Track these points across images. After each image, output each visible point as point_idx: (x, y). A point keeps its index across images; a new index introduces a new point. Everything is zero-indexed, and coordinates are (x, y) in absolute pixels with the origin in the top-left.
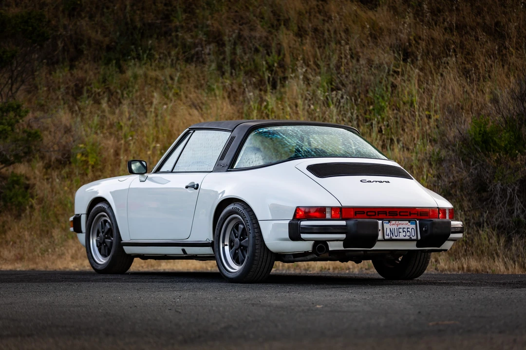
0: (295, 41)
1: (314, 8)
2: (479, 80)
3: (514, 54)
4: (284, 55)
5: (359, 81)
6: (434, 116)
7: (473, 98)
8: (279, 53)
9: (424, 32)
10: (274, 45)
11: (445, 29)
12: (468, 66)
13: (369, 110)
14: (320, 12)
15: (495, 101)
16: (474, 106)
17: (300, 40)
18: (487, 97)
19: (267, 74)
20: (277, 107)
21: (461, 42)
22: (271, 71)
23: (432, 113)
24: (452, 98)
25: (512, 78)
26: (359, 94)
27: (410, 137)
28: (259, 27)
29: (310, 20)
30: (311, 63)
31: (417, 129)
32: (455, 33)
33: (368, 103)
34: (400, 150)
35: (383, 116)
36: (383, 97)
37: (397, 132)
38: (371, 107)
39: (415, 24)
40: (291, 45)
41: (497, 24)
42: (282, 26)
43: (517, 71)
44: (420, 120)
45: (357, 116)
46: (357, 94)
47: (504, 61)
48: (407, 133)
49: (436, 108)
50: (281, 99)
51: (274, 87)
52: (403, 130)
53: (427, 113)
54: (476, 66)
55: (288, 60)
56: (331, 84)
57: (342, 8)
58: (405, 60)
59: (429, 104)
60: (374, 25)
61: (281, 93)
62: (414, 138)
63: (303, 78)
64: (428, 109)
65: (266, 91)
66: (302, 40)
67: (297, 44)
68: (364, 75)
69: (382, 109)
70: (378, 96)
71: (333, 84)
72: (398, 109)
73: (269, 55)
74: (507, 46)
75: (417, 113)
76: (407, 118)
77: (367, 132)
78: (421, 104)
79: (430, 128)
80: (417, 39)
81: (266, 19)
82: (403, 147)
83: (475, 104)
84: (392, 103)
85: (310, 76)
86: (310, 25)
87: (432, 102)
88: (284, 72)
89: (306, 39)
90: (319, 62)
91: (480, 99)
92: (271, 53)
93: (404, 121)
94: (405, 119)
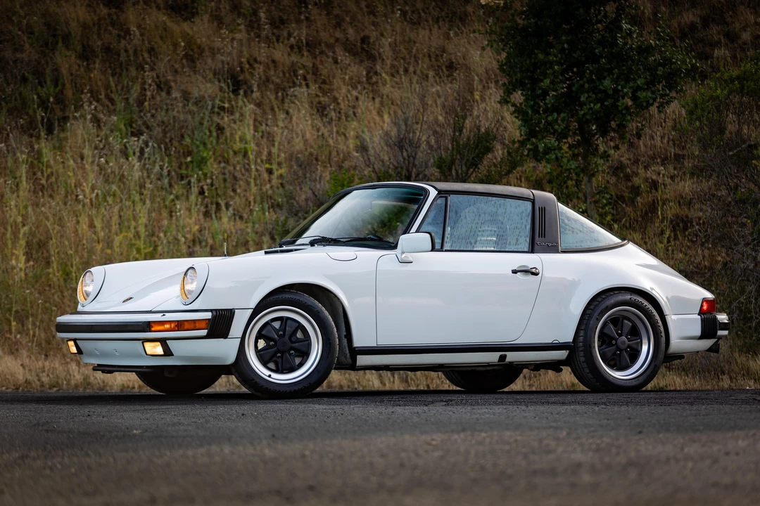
0: (79, 65)
1: (105, 19)
2: (340, 118)
3: (388, 82)
4: (64, 85)
5: (172, 121)
6: (277, 170)
7: (332, 144)
8: (56, 82)
9: (262, 52)
10: (48, 71)
11: (292, 47)
12: (324, 99)
13: (186, 163)
14: (113, 24)
15: (363, 148)
16: (333, 156)
17: (85, 64)
18: (352, 143)
19: (40, 113)
20: (55, 160)
21: (314, 64)
22: (46, 109)
23: (274, 167)
24: (301, 145)
25: (386, 117)
26: (171, 139)
27: (243, 200)
28: (27, 46)
29: (99, 35)
30: (102, 97)
31: (254, 189)
32: (305, 54)
33: (184, 152)
34: (230, 218)
35: (205, 171)
36: (205, 144)
37: (225, 194)
38: (189, 159)
39: (249, 40)
40: (74, 72)
41: (365, 40)
42: (60, 44)
43: (392, 107)
44: (258, 176)
45: (169, 171)
46: (167, 140)
47: (375, 93)
48: (239, 196)
49: (279, 160)
50: (61, 148)
51: (50, 131)
52: (234, 191)
53: (267, 166)
54: (335, 100)
55: (69, 93)
56: (131, 127)
57: (144, 19)
58: (236, 92)
59: (270, 154)
60: (190, 42)
61: (60, 140)
62: (250, 202)
63: (91, 119)
64: (269, 161)
65: (38, 137)
66: (88, 64)
67: (82, 69)
68: (178, 111)
69: (202, 162)
70: (198, 143)
71: (134, 125)
72: (227, 162)
73: (42, 87)
74: (379, 71)
75: (253, 167)
76: (240, 173)
77: (183, 194)
78: (259, 153)
79: (272, 187)
80: (252, 62)
81: (36, 34)
82: (234, 215)
83: (334, 153)
84: (217, 154)
85: (102, 116)
86: (99, 43)
87: (275, 150)
88: (63, 110)
89: (94, 63)
90: (113, 95)
91: (341, 146)
92: (45, 83)
93: (235, 178)
94: (236, 174)
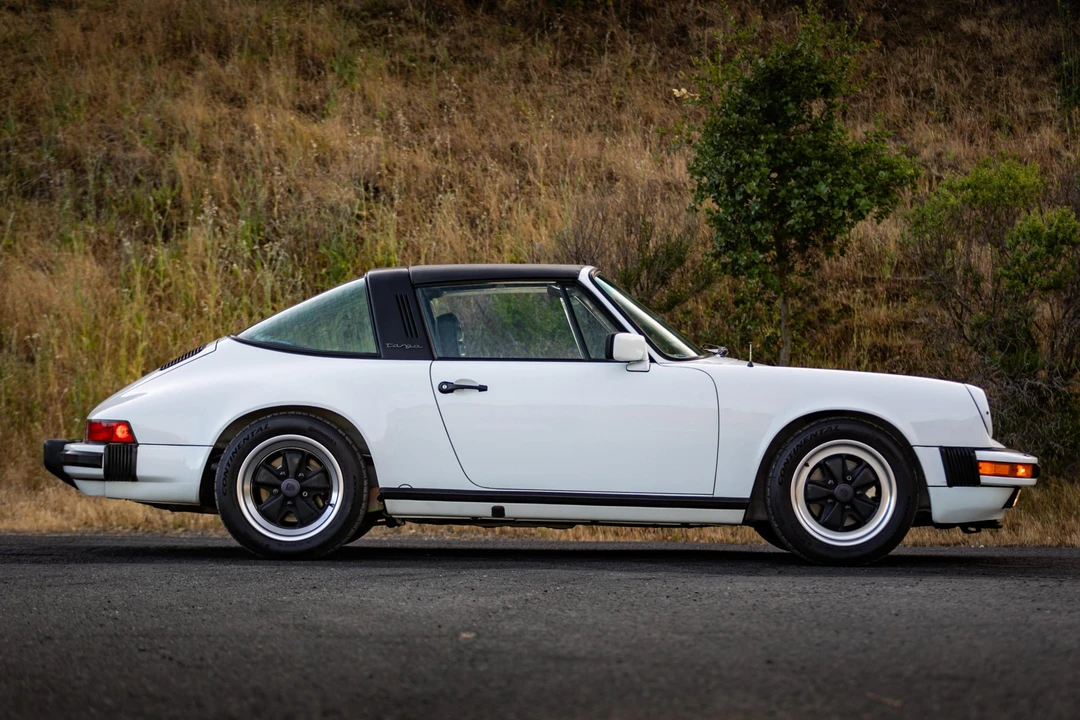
0: (198, 167)
1: (226, 119)
3: (543, 192)
4: (181, 188)
5: (304, 229)
8: (173, 184)
9: (403, 157)
10: (164, 173)
11: (436, 153)
12: (475, 210)
13: (320, 276)
14: (235, 124)
17: (205, 165)
19: (156, 217)
20: (175, 269)
21: (461, 171)
22: (163, 213)
25: (543, 230)
26: (305, 249)
28: (140, 144)
29: (220, 137)
30: (225, 201)
32: (451, 159)
33: (318, 263)
36: (343, 255)
38: (324, 271)
39: (387, 145)
40: (193, 174)
41: (514, 147)
42: (176, 145)
43: (549, 219)
45: (303, 284)
46: (300, 250)
47: (529, 205)
50: (180, 256)
51: (166, 237)
54: (486, 210)
55: (187, 196)
56: (259, 234)
57: (270, 119)
58: (376, 198)
60: (322, 144)
61: (178, 248)
63: (213, 224)
65: (155, 243)
66: (208, 166)
67: (202, 171)
68: (311, 218)
70: (335, 253)
71: (262, 232)
73: (158, 189)
74: (532, 180)
80: (391, 167)
81: (150, 133)
85: (225, 222)
86: (222, 143)
88: (182, 214)
89: (216, 164)
90: (238, 200)
92: (161, 184)
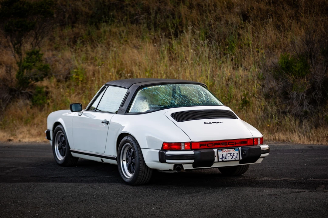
0: (188, 11)
2: (285, 30)
3: (303, 16)
4: (182, 19)
5: (221, 33)
6: (261, 51)
7: (282, 41)
8: (180, 17)
9: (256, 5)
10: (176, 13)
11: (267, 3)
12: (279, 23)
13: (226, 49)
15: (293, 42)
16: (282, 46)
18: (289, 40)
19: (172, 30)
20: (178, 48)
21: (275, 10)
24: (270, 41)
25: (302, 29)
26: (221, 40)
27: (248, 63)
28: (170, 3)
31: (252, 59)
32: (272, 6)
33: (226, 45)
34: (242, 70)
35: (233, 52)
36: (233, 42)
37: (241, 60)
38: (227, 47)
40: (186, 14)
42: (181, 3)
43: (305, 26)
44: (253, 54)
45: (220, 52)
46: (220, 40)
47: (298, 20)
48: (246, 61)
49: (262, 47)
50: (180, 44)
51: (177, 36)
52: (244, 59)
53: (257, 50)
54: (283, 23)
55: (184, 21)
56: (206, 34)
58: (244, 21)
60: (229, 2)
61: (180, 39)
62: (250, 64)
63: (191, 32)
64: (258, 48)
65: (172, 39)
66: (191, 11)
67: (189, 13)
68: (224, 29)
69: (233, 47)
70: (231, 41)
71: (208, 34)
72: (242, 48)
74: (300, 12)
75: (252, 50)
76: (246, 52)
77: (225, 61)
78: (254, 45)
79: (259, 58)
80: (252, 9)
82: (244, 68)
83: (282, 44)
84: (238, 45)
85: (195, 30)
86: (196, 2)
87: (259, 44)
88: (181, 28)
89: (193, 10)
90: (200, 23)
91: (285, 42)
92: (175, 18)
94: (245, 53)
